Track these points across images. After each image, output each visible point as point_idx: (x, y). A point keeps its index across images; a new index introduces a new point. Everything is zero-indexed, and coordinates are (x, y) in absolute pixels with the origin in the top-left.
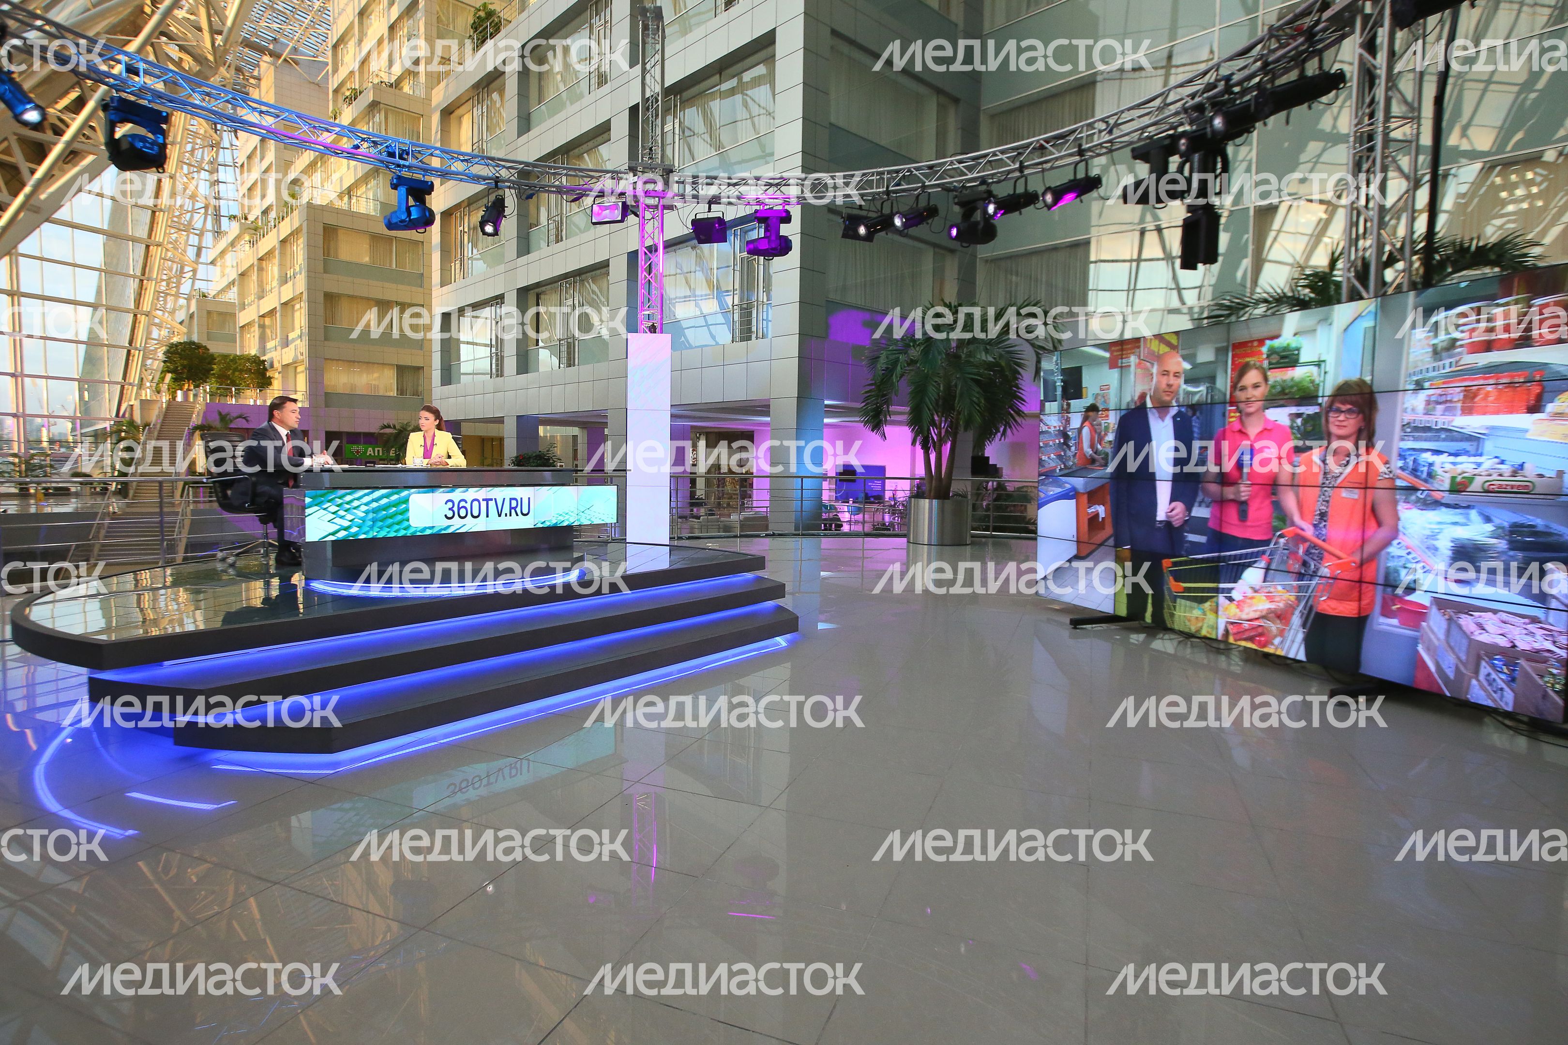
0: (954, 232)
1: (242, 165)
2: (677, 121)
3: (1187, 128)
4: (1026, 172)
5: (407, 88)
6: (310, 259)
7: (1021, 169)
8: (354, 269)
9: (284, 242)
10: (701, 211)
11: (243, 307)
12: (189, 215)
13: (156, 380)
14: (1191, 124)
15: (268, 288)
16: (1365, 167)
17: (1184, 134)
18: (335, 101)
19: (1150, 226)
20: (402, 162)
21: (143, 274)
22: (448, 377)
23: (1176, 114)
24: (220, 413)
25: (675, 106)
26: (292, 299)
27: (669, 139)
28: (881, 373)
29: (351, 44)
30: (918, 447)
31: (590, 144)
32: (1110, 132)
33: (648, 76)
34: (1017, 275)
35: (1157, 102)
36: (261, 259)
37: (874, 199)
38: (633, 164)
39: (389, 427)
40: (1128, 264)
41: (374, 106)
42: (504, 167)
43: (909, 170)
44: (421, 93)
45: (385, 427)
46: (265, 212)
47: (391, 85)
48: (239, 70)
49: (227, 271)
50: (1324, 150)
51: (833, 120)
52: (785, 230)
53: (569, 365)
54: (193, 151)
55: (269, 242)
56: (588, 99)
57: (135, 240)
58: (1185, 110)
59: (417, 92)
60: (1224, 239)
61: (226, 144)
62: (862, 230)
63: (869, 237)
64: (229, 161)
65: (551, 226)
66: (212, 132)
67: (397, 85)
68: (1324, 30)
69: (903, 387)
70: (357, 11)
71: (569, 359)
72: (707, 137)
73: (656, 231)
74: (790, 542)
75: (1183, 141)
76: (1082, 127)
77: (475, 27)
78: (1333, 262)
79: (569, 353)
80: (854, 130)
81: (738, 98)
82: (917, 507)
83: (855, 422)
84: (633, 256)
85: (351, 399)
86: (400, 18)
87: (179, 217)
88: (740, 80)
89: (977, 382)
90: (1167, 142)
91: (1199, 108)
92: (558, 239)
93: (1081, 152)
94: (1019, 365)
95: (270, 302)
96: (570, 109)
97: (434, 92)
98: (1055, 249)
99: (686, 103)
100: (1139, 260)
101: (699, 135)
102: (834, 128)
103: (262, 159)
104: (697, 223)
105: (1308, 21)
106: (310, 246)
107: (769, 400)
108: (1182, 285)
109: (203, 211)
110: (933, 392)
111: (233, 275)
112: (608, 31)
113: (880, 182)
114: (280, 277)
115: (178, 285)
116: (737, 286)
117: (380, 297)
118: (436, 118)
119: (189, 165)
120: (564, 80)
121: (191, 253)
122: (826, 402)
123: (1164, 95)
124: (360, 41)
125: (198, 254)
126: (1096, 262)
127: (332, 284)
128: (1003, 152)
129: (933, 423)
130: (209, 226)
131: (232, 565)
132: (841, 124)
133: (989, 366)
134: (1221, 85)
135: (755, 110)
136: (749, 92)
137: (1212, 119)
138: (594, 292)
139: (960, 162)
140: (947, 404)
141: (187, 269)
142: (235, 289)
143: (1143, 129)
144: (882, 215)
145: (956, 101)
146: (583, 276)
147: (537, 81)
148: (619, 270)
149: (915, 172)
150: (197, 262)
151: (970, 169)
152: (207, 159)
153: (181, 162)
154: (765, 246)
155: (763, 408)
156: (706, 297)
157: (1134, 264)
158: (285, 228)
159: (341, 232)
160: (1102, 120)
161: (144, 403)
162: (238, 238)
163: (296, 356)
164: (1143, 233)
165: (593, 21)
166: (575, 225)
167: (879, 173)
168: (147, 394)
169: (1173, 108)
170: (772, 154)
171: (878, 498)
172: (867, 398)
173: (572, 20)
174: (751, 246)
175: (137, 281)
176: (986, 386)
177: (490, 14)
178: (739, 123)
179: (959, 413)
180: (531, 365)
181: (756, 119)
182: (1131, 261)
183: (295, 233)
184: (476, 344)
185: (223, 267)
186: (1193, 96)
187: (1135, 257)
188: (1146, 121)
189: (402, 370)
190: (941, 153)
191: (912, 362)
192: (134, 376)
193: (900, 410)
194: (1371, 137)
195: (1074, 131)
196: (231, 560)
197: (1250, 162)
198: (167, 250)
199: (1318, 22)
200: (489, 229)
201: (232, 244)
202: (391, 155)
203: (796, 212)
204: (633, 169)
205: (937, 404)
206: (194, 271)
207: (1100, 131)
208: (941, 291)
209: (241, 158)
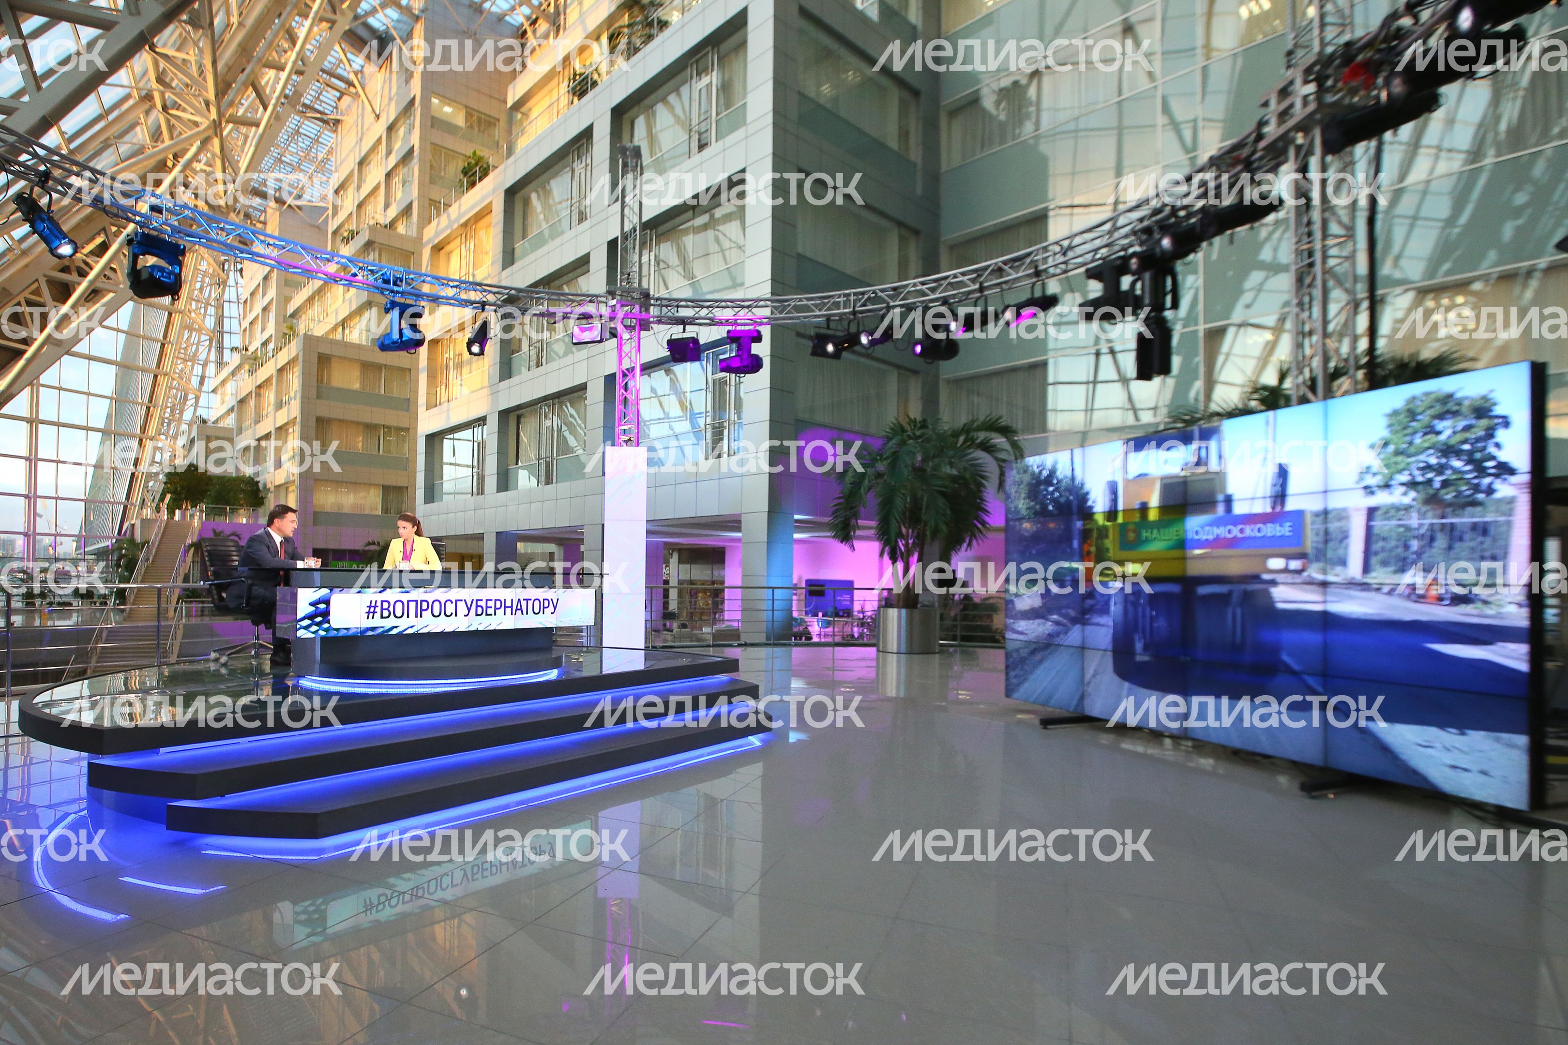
0: (918, 349)
1: (245, 302)
2: (652, 254)
3: (1137, 249)
4: (986, 293)
5: (401, 229)
6: (305, 386)
7: (981, 289)
8: (346, 395)
9: (281, 371)
10: (677, 332)
11: (240, 431)
12: (194, 347)
13: (157, 500)
14: (1141, 245)
15: (265, 413)
16: (1307, 281)
17: (1134, 254)
18: (333, 241)
19: (1105, 350)
20: (396, 288)
21: (150, 401)
22: (431, 495)
23: (1126, 236)
24: (214, 531)
25: (651, 240)
26: (286, 424)
27: (645, 271)
28: (849, 486)
29: (351, 189)
30: (886, 557)
31: (571, 275)
32: (1064, 254)
33: (627, 210)
34: (978, 395)
35: (1107, 227)
36: (259, 387)
37: (841, 319)
38: (612, 288)
39: (374, 543)
40: (1084, 387)
41: (369, 245)
42: (490, 292)
43: (874, 292)
44: (413, 232)
45: (369, 544)
46: (265, 344)
47: (386, 226)
48: (247, 216)
49: (227, 398)
50: (1267, 278)
51: (800, 250)
52: (756, 349)
53: (547, 483)
54: (201, 289)
55: (268, 370)
56: (569, 234)
57: (144, 370)
58: (1134, 233)
59: (409, 233)
60: (1176, 361)
61: (231, 282)
62: (830, 348)
63: (836, 355)
64: (234, 298)
65: (532, 353)
66: (221, 272)
67: (392, 224)
68: (1261, 158)
69: (871, 500)
70: (357, 160)
71: (547, 477)
72: (680, 269)
73: (634, 351)
74: (762, 652)
75: (1134, 260)
76: (1038, 250)
77: (465, 172)
78: (1282, 377)
79: (547, 472)
80: (820, 260)
81: (710, 233)
82: (885, 615)
83: (826, 537)
84: (610, 379)
85: (338, 518)
86: (396, 166)
87: (186, 349)
88: (712, 217)
89: (943, 494)
90: (1118, 262)
91: (1148, 231)
92: (538, 364)
93: (1037, 274)
94: (983, 477)
95: (266, 427)
96: (552, 245)
97: (425, 231)
98: (1014, 370)
99: (661, 237)
100: (1095, 382)
101: (674, 268)
102: (800, 257)
103: (264, 295)
104: (673, 344)
105: (1245, 152)
106: (305, 374)
107: (740, 515)
108: (1138, 406)
109: (207, 343)
110: (901, 503)
111: (231, 402)
112: (589, 173)
113: (846, 304)
114: (276, 403)
115: (181, 413)
116: (709, 408)
117: (368, 421)
118: (426, 252)
119: (197, 301)
120: (546, 219)
121: (195, 381)
122: (796, 517)
123: (1114, 219)
124: (359, 187)
125: (202, 383)
126: (1054, 384)
127: (324, 409)
128: (963, 274)
129: (900, 535)
130: (212, 357)
131: (224, 665)
132: (808, 254)
133: (954, 479)
134: (1168, 210)
135: (726, 244)
136: (721, 228)
137: (1160, 240)
138: (572, 416)
139: (923, 283)
140: (914, 516)
141: (191, 396)
142: (233, 416)
143: (1096, 250)
144: (849, 334)
145: (917, 233)
146: (562, 399)
147: (521, 220)
148: (596, 393)
149: (880, 294)
150: (200, 390)
151: (933, 290)
152: (213, 296)
153: (190, 299)
154: (737, 364)
155: (733, 523)
156: (679, 419)
157: (1091, 386)
158: (283, 358)
159: (333, 360)
160: (1056, 243)
161: (146, 523)
162: (239, 368)
163: (288, 476)
164: (1098, 354)
165: (575, 165)
166: (555, 353)
167: (845, 295)
168: (148, 513)
169: (1123, 231)
170: (742, 284)
171: (847, 612)
172: (835, 512)
173: (556, 164)
174: (724, 364)
175: (144, 408)
176: (952, 498)
177: (479, 160)
178: (711, 256)
179: (926, 524)
180: (511, 483)
181: (727, 253)
182: (1087, 383)
183: (291, 363)
184: (459, 465)
185: (224, 395)
186: (1141, 220)
187: (1091, 378)
188: (1098, 243)
189: (387, 490)
190: (903, 276)
191: (879, 475)
192: (136, 498)
193: (868, 525)
194: (1311, 254)
195: (1029, 254)
196: (224, 659)
197: (1197, 289)
198: (173, 379)
199: (1254, 152)
200: (476, 349)
201: (233, 374)
202: (387, 282)
203: (766, 332)
204: (611, 293)
205: (904, 513)
206: (197, 399)
207: (1055, 254)
208: (906, 407)
209: (245, 295)
